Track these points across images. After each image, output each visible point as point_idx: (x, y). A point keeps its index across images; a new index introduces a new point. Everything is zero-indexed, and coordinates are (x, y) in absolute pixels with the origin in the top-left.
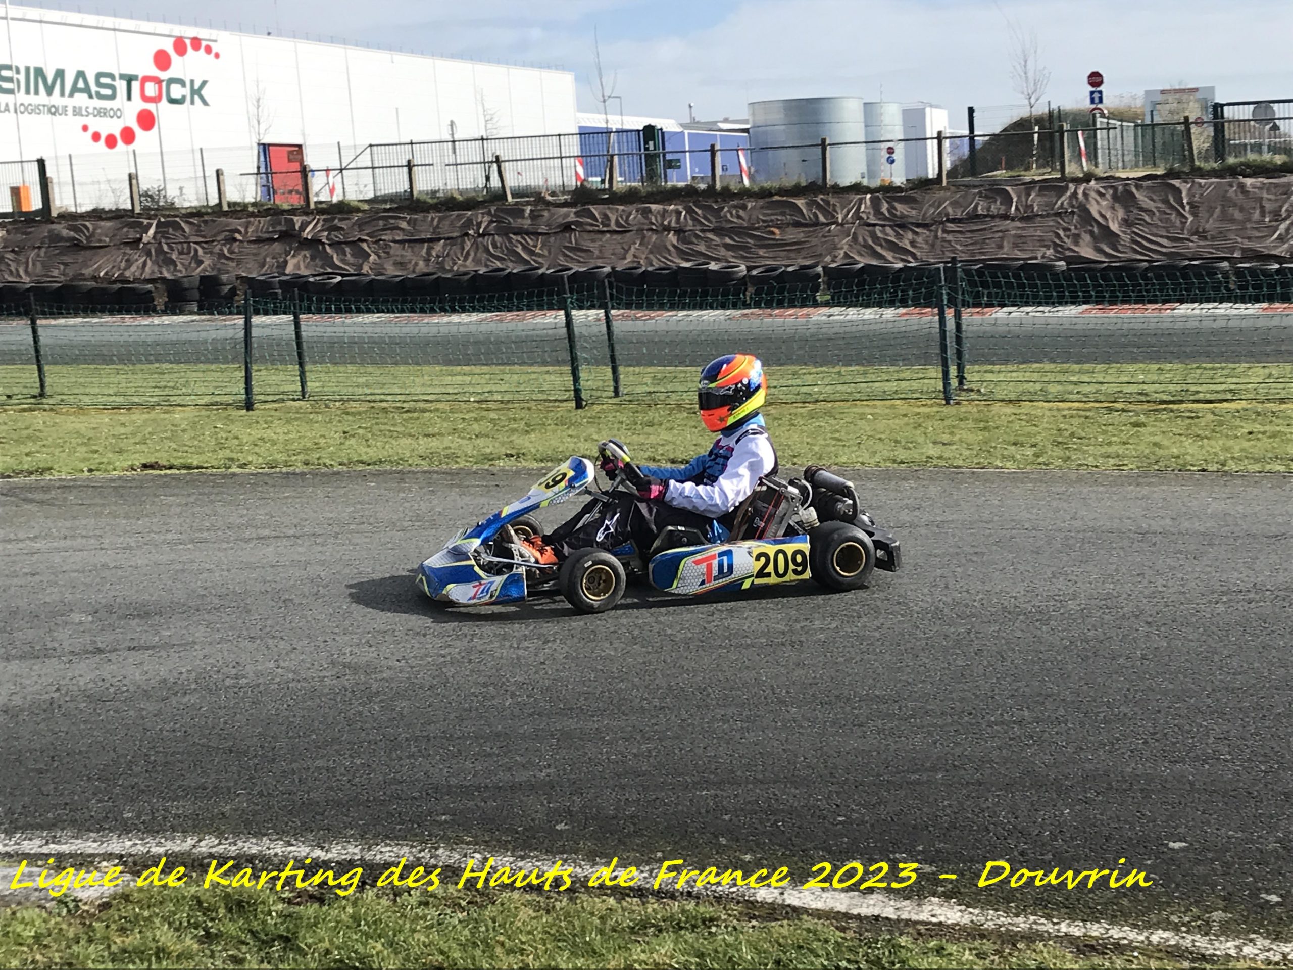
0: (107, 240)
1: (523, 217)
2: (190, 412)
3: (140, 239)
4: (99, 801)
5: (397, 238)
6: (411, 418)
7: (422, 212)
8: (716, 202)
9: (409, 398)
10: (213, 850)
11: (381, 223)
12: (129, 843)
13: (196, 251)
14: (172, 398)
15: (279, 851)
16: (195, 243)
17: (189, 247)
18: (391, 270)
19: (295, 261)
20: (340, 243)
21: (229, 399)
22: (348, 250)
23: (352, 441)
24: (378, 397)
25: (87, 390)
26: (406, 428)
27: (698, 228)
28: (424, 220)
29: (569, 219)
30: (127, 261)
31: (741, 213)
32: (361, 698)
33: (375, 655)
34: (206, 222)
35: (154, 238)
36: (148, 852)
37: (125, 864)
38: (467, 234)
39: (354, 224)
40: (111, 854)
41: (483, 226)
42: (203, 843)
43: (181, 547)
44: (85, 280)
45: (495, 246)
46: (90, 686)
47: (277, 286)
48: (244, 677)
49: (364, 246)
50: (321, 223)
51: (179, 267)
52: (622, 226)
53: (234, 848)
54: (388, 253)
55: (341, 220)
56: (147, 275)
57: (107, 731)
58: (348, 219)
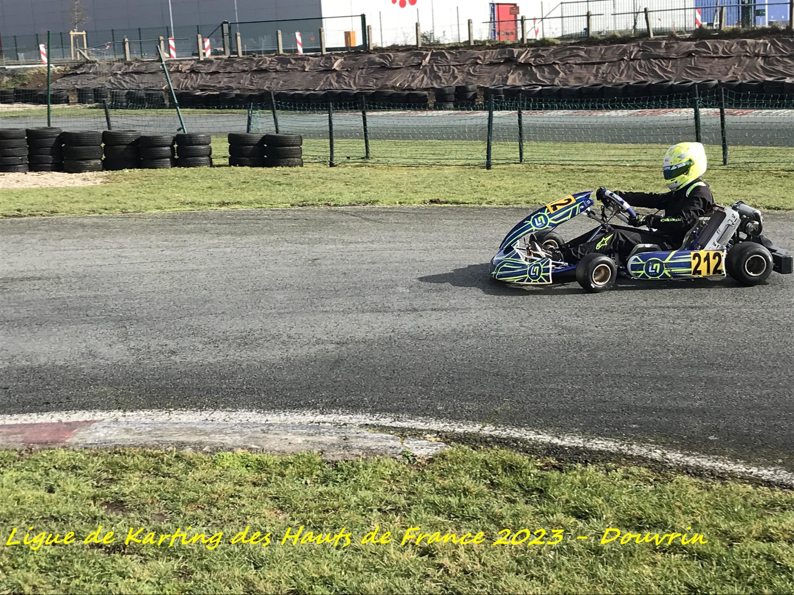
0: (402, 64)
1: (660, 48)
2: (453, 170)
3: (421, 64)
4: (422, 398)
5: (578, 62)
6: (590, 176)
7: (594, 45)
8: (792, 37)
9: (587, 164)
10: (492, 433)
11: (568, 52)
12: (442, 425)
13: (454, 70)
14: (442, 161)
15: (532, 437)
16: (453, 66)
17: (450, 68)
18: (573, 83)
19: (513, 76)
20: (541, 65)
21: (476, 162)
22: (546, 69)
23: (554, 190)
24: (568, 163)
25: (393, 155)
26: (588, 182)
27: (778, 55)
28: (596, 51)
29: (691, 49)
30: (413, 76)
32: (574, 348)
33: (581, 322)
34: (460, 53)
35: (429, 63)
36: (454, 431)
37: (440, 436)
38: (623, 59)
39: (551, 53)
40: (432, 430)
41: (634, 54)
42: (485, 428)
43: (457, 250)
44: (388, 88)
45: (640, 66)
46: (412, 330)
47: (502, 92)
48: (501, 330)
49: (557, 67)
50: (531, 52)
51: (443, 81)
52: (727, 54)
53: (505, 433)
54: (571, 71)
55: (543, 50)
56: (424, 86)
57: (424, 358)
58: (547, 50)
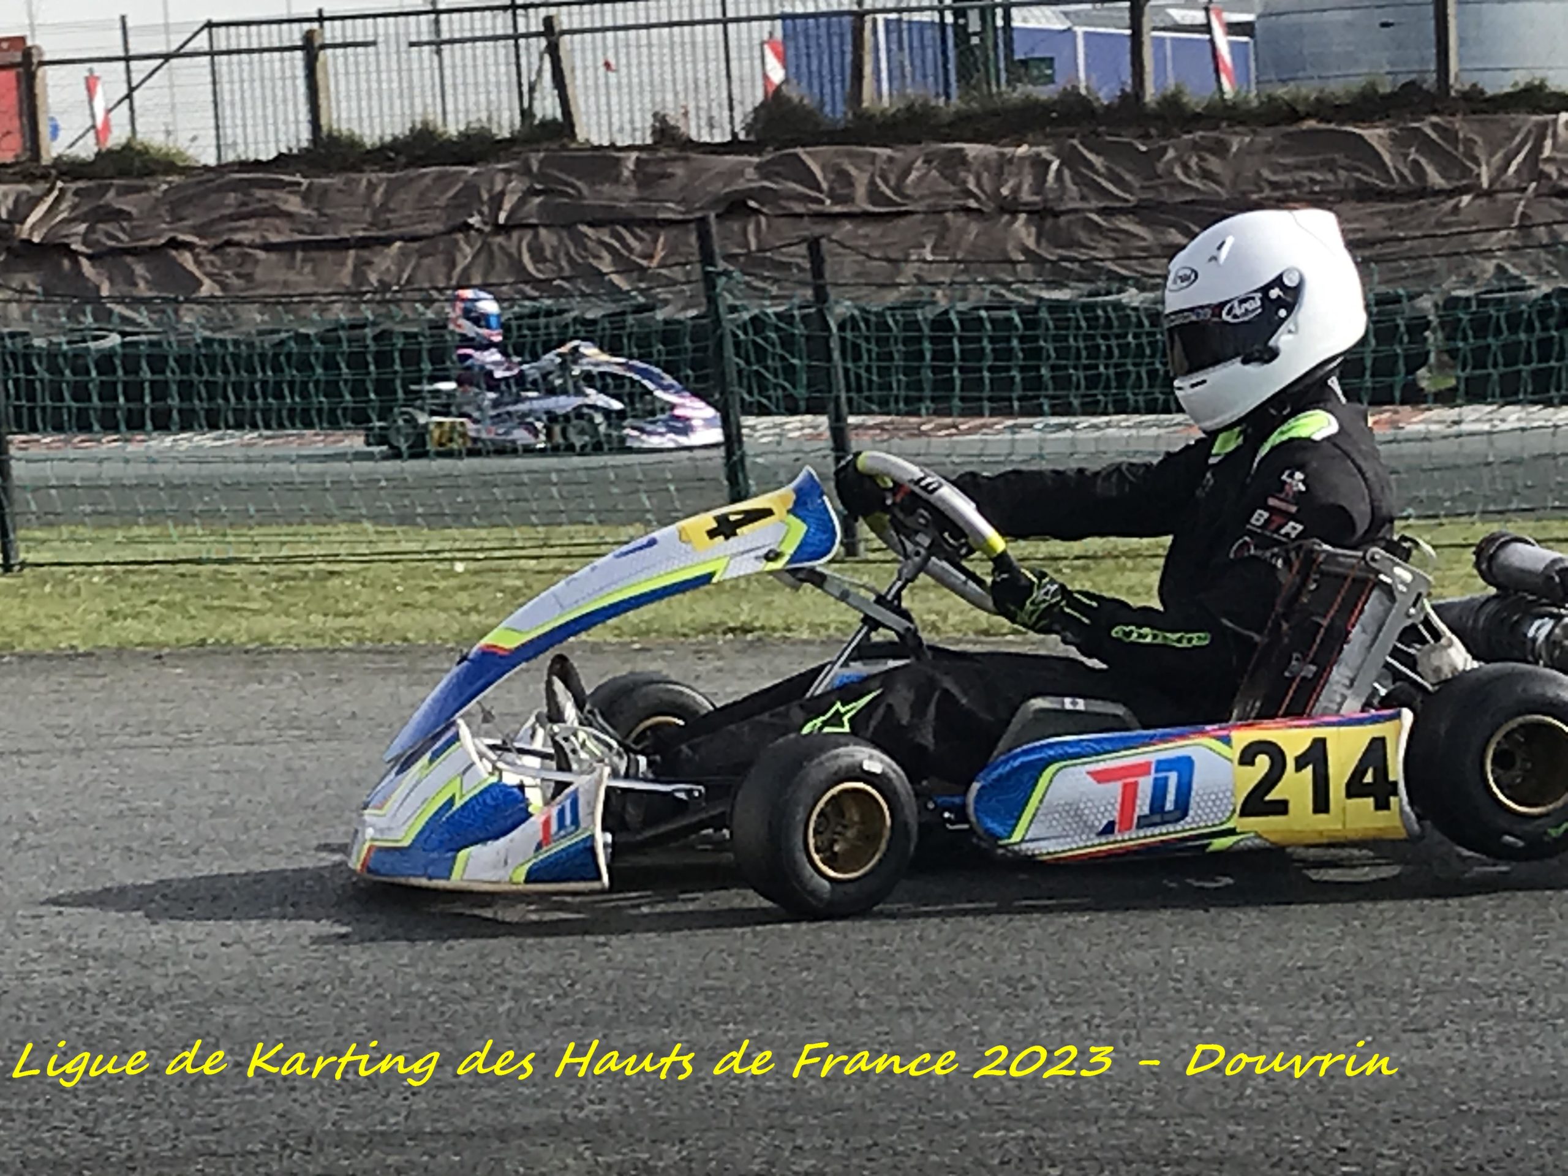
1: (616, 180)
5: (274, 238)
7: (343, 169)
8: (1145, 137)
11: (232, 198)
20: (118, 252)
22: (139, 269)
27: (1094, 204)
28: (348, 190)
29: (741, 185)
31: (1214, 164)
38: (463, 227)
39: (160, 202)
41: (507, 206)
45: (537, 255)
49: (186, 259)
50: (71, 199)
52: (890, 202)
54: (248, 277)
55: (124, 192)
58: (146, 189)
